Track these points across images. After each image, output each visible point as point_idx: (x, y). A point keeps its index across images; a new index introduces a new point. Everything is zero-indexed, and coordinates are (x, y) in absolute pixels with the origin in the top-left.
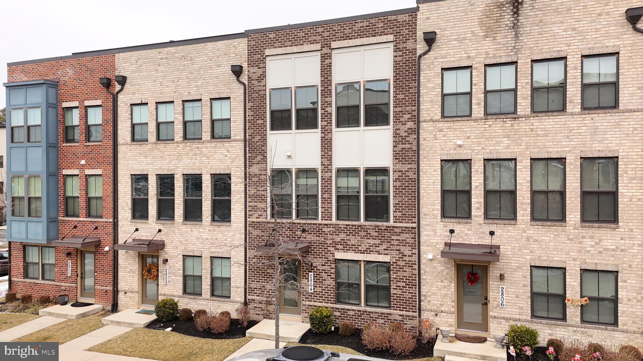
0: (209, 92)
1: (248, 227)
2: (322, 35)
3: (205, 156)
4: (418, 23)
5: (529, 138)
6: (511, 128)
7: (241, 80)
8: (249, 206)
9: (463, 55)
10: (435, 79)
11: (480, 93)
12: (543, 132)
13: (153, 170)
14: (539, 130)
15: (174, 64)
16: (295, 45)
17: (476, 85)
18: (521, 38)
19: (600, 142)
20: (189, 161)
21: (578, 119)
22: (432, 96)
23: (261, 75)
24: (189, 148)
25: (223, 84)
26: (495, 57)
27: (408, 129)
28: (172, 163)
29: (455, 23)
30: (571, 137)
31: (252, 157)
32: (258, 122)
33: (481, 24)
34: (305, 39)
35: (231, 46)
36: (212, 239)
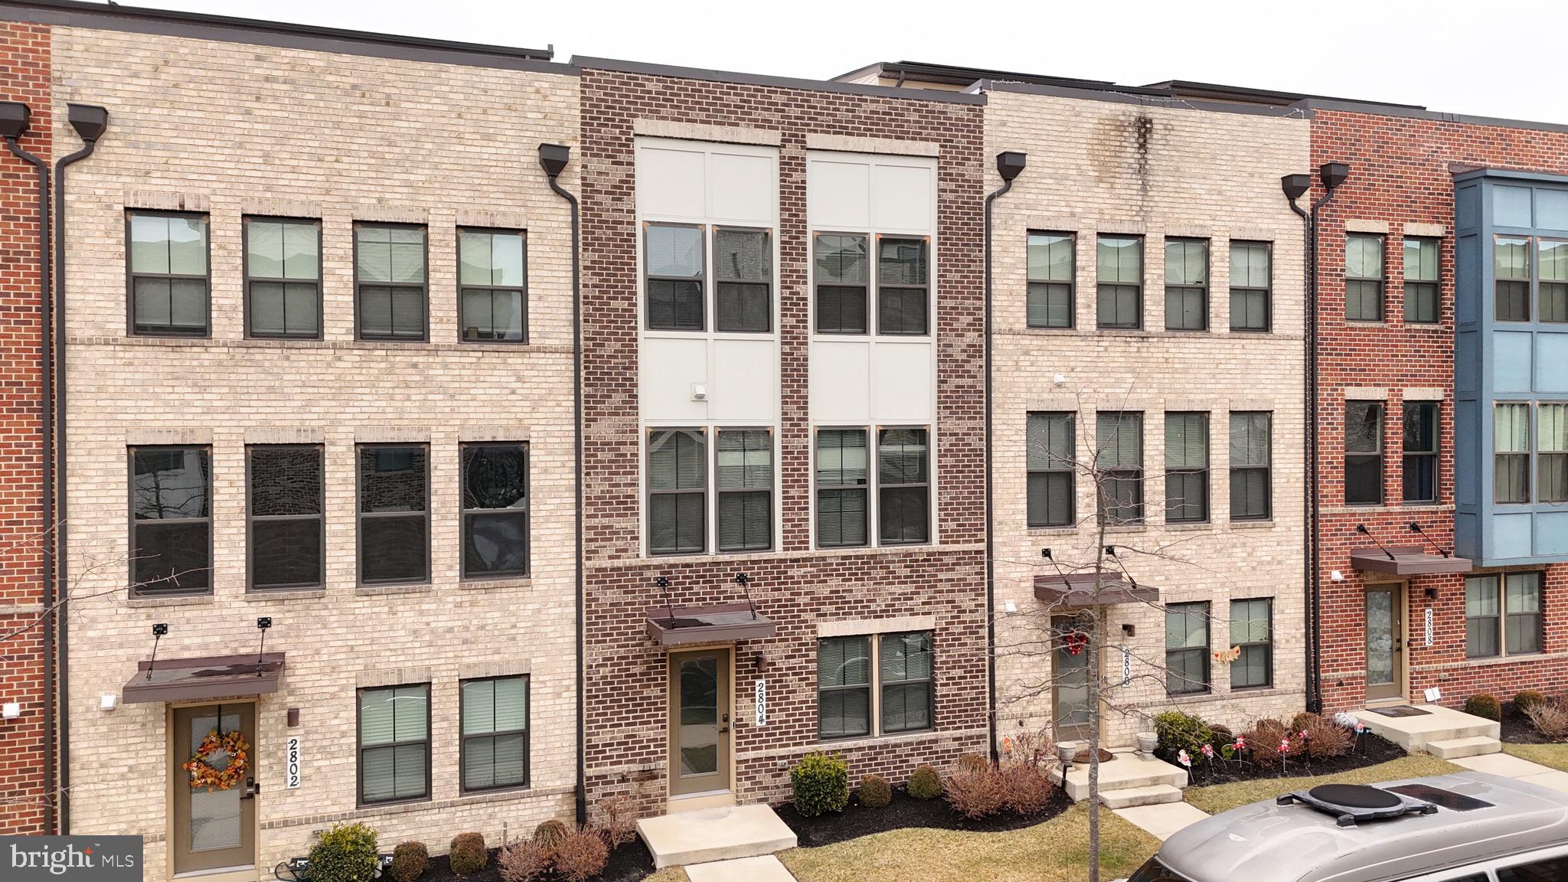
0: (455, 206)
1: (584, 585)
2: (783, 111)
3: (442, 389)
4: (985, 128)
5: (1162, 376)
6: (1138, 355)
7: (562, 187)
8: (588, 528)
9: (1062, 209)
10: (1017, 250)
11: (1091, 285)
12: (1182, 366)
14: (1176, 361)
15: (322, 104)
16: (716, 123)
17: (1083, 269)
18: (1150, 193)
19: (1253, 387)
20: (384, 404)
21: (1227, 346)
22: (1012, 282)
23: (622, 181)
24: (383, 365)
25: (500, 189)
26: (1112, 220)
27: (968, 346)
28: (314, 410)
29: (1050, 143)
30: (1218, 376)
31: (595, 396)
32: (614, 304)
33: (1092, 154)
34: (742, 113)
35: (529, 89)
36: (466, 629)
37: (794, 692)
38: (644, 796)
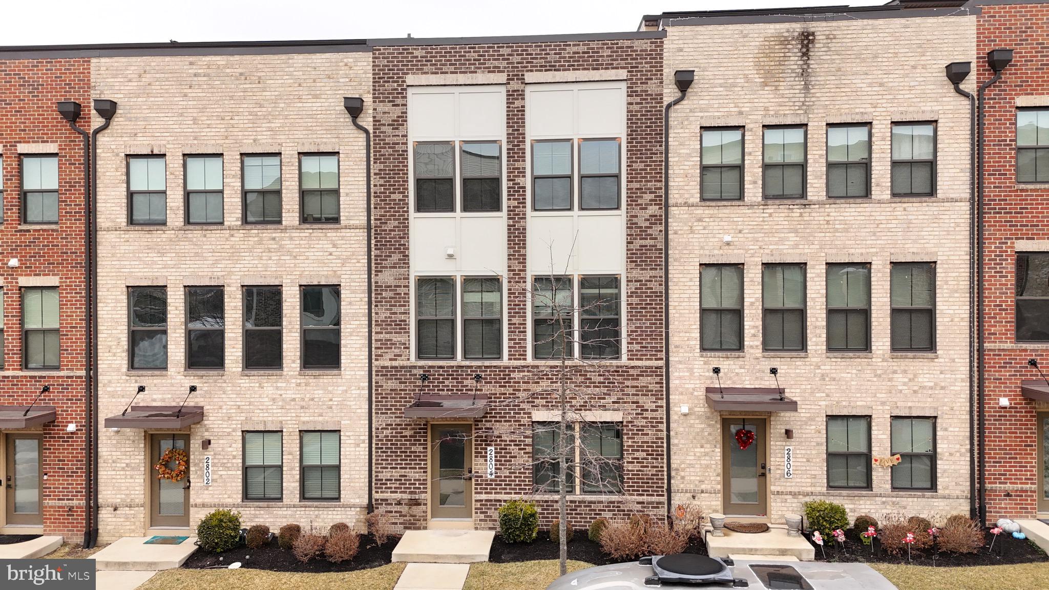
0: (297, 140)
1: (374, 376)
2: (508, 59)
3: (289, 252)
4: (664, 54)
5: (823, 235)
6: (800, 219)
7: (361, 124)
8: (376, 340)
9: (732, 110)
10: (691, 143)
11: (757, 166)
12: (842, 226)
13: (178, 278)
14: (837, 222)
15: (224, 86)
16: (461, 73)
17: (750, 154)
18: (812, 91)
19: (915, 241)
20: (256, 262)
21: (888, 209)
22: (687, 167)
23: (398, 117)
24: (256, 239)
25: (324, 128)
26: (776, 115)
27: (651, 216)
28: (219, 266)
29: (721, 61)
30: (878, 234)
31: (381, 256)
32: (393, 196)
33: (758, 66)
34: (479, 64)
35: (341, 64)
36: (303, 400)
37: (515, 457)
38: (411, 516)
